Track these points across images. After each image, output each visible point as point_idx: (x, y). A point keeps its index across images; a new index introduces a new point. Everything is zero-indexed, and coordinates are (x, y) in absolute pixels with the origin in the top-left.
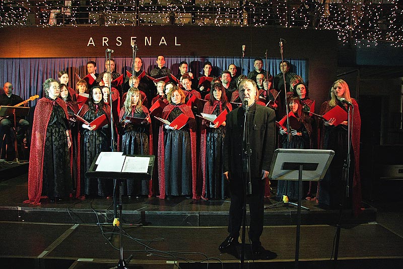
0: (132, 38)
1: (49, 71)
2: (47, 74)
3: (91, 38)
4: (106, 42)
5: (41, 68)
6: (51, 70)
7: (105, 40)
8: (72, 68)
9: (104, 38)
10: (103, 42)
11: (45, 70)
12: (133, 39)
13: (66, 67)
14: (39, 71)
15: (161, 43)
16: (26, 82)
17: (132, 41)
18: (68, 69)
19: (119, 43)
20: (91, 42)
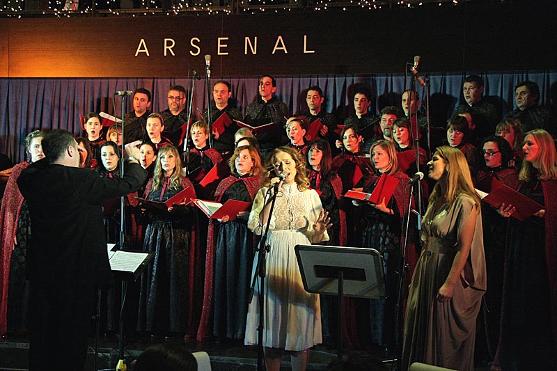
0: (219, 39)
1: (63, 104)
2: (59, 109)
3: (142, 41)
4: (170, 48)
5: (48, 98)
6: (67, 102)
7: (169, 44)
8: (107, 99)
9: (166, 40)
10: (166, 47)
11: (57, 102)
12: (222, 42)
13: (96, 97)
14: (45, 104)
15: (276, 48)
16: (19, 124)
17: (219, 46)
18: (99, 100)
19: (195, 50)
20: (142, 48)
